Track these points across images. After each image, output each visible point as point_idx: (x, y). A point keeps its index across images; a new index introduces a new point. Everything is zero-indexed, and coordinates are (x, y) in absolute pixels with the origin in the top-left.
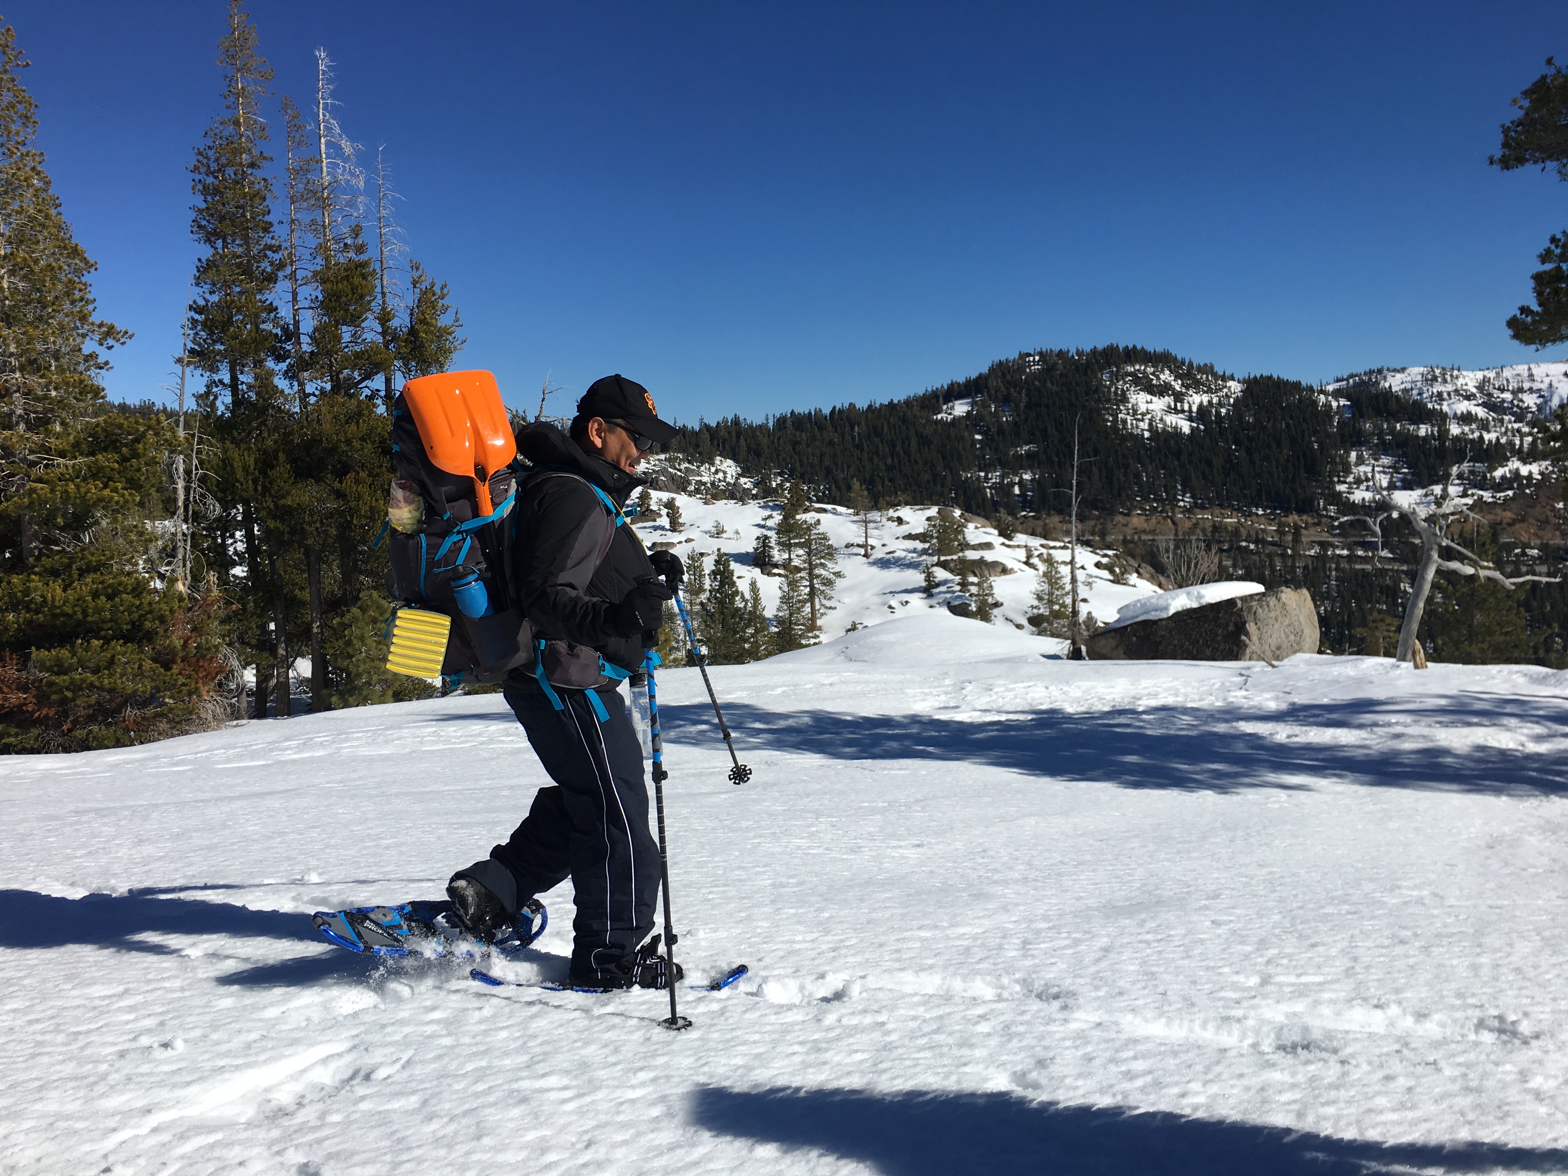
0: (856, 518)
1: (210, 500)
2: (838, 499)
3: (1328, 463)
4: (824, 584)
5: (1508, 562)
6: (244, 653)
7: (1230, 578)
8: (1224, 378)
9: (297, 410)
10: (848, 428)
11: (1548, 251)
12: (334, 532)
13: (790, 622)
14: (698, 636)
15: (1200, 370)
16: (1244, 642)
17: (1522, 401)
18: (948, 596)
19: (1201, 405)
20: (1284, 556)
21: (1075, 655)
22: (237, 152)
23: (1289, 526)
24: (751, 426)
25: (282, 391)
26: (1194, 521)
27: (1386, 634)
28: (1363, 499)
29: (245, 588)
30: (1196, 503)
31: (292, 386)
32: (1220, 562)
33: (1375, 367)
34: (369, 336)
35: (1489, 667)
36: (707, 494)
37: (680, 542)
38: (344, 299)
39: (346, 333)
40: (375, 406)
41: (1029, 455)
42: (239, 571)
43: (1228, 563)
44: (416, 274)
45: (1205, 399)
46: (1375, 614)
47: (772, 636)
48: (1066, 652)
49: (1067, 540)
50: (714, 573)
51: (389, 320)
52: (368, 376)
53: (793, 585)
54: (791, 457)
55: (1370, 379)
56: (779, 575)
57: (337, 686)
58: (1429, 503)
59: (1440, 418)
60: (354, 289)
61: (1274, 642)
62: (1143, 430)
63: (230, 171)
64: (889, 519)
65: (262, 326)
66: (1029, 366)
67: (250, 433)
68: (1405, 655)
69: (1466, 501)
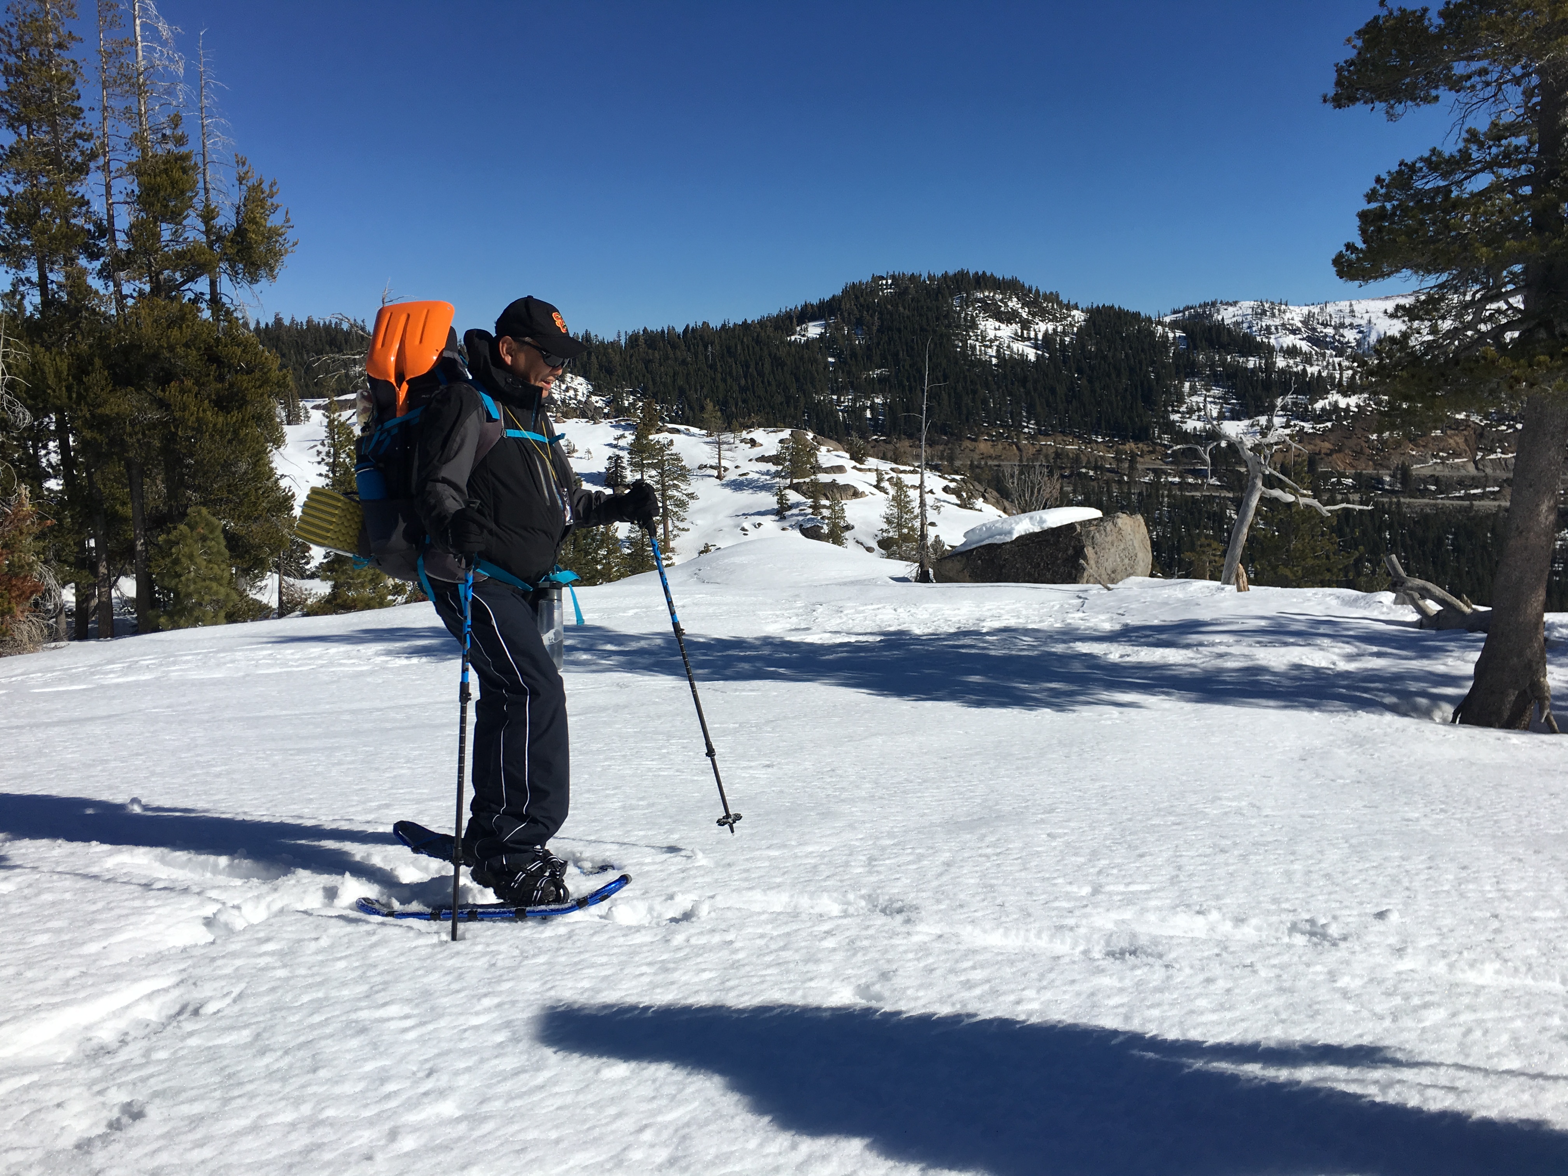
0: (709, 439)
1: (19, 408)
2: (691, 419)
3: (1164, 392)
4: (677, 506)
5: (1325, 490)
6: (62, 572)
7: (1070, 504)
8: (1069, 307)
9: (114, 312)
10: (701, 348)
11: (1374, 191)
12: (157, 443)
13: (643, 544)
15: (1046, 298)
16: (1082, 565)
17: (1343, 336)
18: (801, 518)
19: (1046, 333)
20: (1120, 482)
21: (923, 578)
22: (43, 30)
23: (1126, 453)
24: (602, 343)
25: (97, 292)
26: (1038, 447)
27: (1212, 558)
28: (1195, 428)
29: (61, 502)
30: (1039, 430)
31: (107, 287)
32: (1061, 488)
33: (1209, 300)
34: (191, 235)
35: (1306, 590)
38: (162, 193)
39: (166, 231)
40: (199, 310)
41: (881, 379)
42: (54, 484)
43: (1068, 489)
44: (242, 170)
45: (1050, 327)
46: (1203, 539)
47: (624, 557)
48: (914, 574)
49: (916, 464)
51: (213, 218)
52: (191, 278)
54: (644, 376)
55: (1205, 312)
57: (164, 607)
58: (1255, 433)
59: (1267, 351)
60: (174, 183)
61: (1109, 565)
62: (991, 356)
63: (34, 51)
64: (742, 441)
65: (73, 221)
66: (882, 290)
67: (62, 336)
68: (1229, 578)
69: (1288, 431)
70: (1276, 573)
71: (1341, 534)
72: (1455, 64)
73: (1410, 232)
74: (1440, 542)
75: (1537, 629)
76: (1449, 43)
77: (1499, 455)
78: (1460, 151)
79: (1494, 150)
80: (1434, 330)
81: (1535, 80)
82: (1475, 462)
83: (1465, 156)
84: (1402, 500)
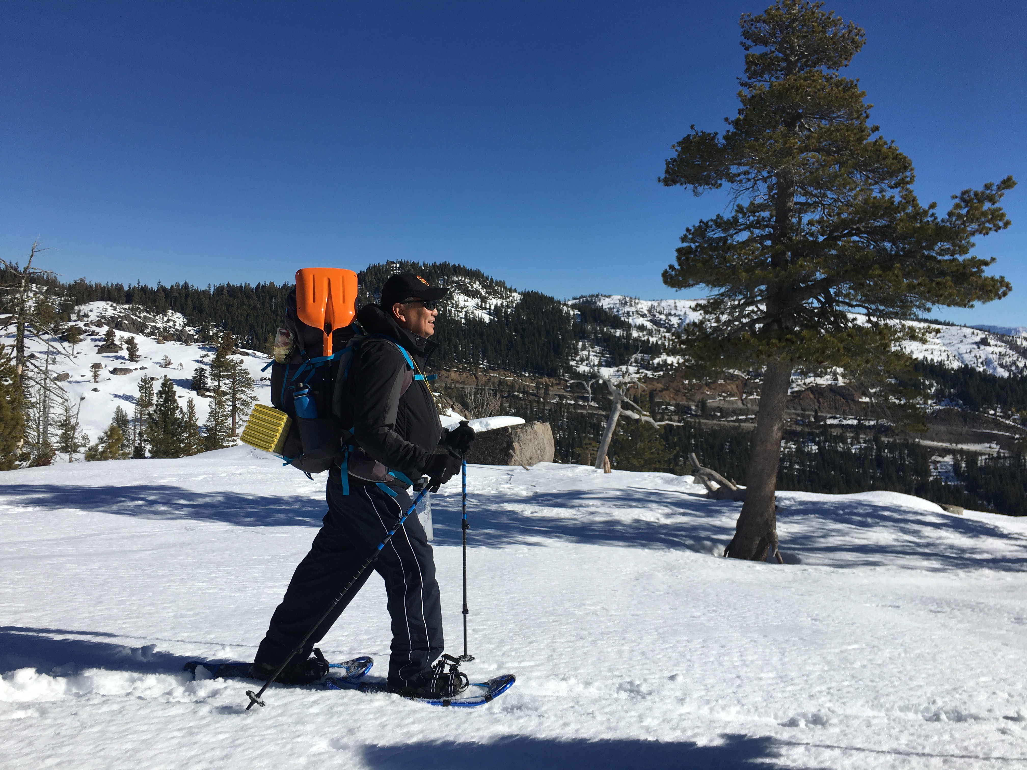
2: (257, 347)
3: (566, 347)
4: (243, 405)
5: (658, 413)
7: (507, 414)
8: (511, 291)
10: (268, 299)
11: (685, 236)
13: (216, 430)
14: (145, 437)
15: (497, 284)
16: (510, 453)
17: (670, 320)
19: (496, 306)
20: (538, 402)
23: (542, 384)
24: (196, 291)
26: (488, 377)
27: (592, 451)
28: (584, 371)
30: (490, 366)
32: (502, 405)
33: (595, 293)
35: (644, 473)
36: (159, 336)
37: (136, 369)
43: (506, 405)
45: (499, 302)
46: (587, 440)
47: (201, 439)
50: (160, 393)
53: (220, 404)
54: (225, 315)
55: (592, 300)
56: (210, 397)
58: (619, 376)
59: (627, 326)
61: (528, 454)
62: (461, 318)
66: (393, 270)
68: (600, 465)
69: (638, 376)
70: (628, 462)
71: (666, 439)
72: (732, 167)
73: (705, 262)
74: (722, 447)
75: (771, 500)
76: (728, 154)
77: (755, 397)
78: (733, 217)
79: (751, 218)
80: (718, 320)
81: (774, 180)
82: (742, 400)
83: (736, 219)
84: (702, 421)
